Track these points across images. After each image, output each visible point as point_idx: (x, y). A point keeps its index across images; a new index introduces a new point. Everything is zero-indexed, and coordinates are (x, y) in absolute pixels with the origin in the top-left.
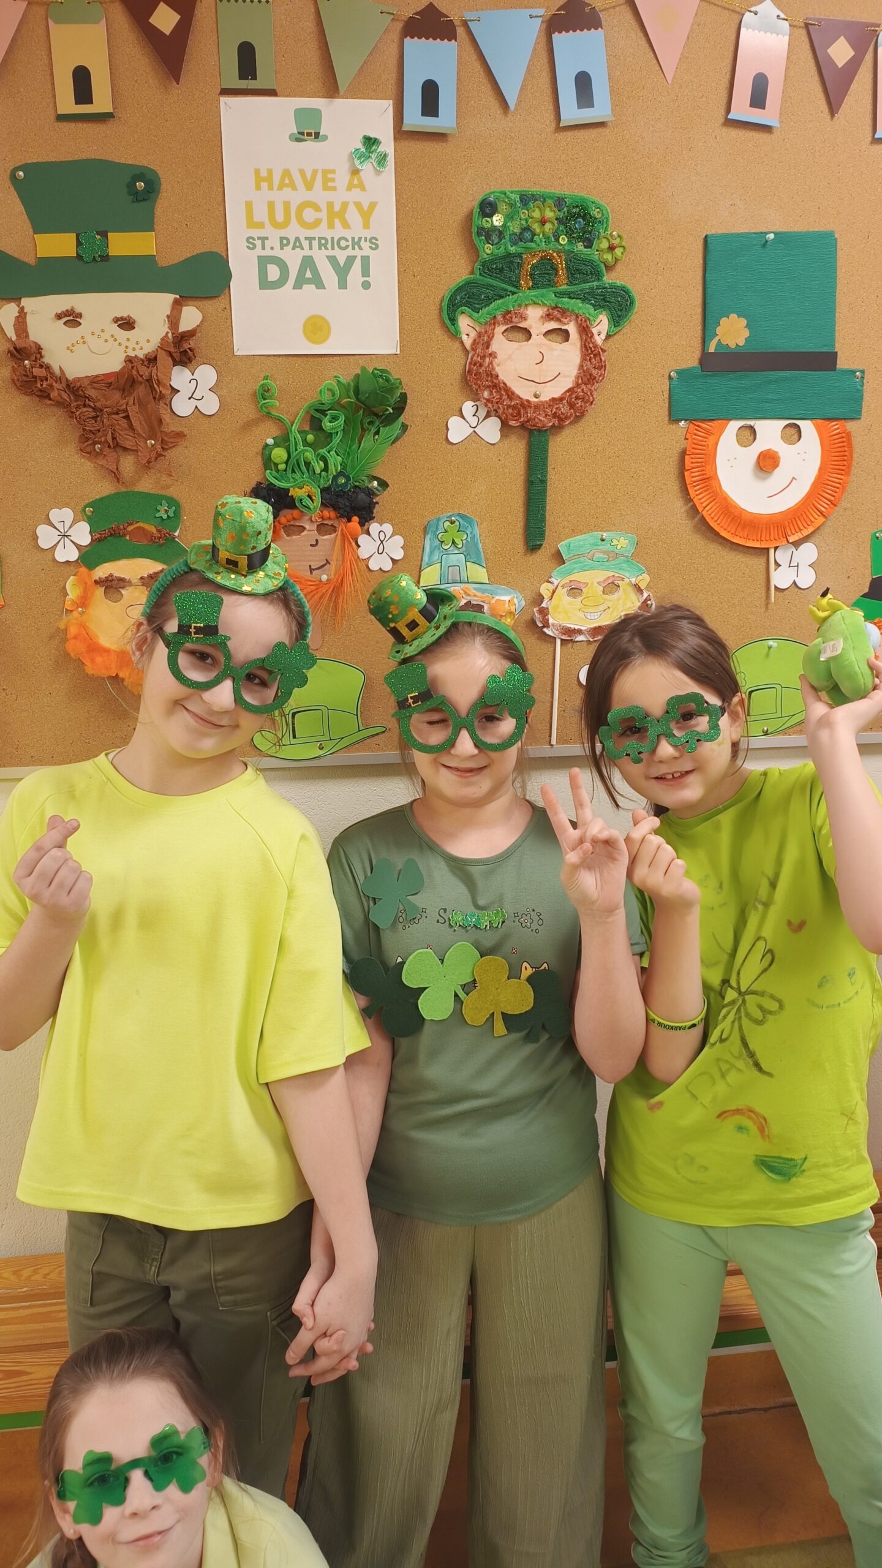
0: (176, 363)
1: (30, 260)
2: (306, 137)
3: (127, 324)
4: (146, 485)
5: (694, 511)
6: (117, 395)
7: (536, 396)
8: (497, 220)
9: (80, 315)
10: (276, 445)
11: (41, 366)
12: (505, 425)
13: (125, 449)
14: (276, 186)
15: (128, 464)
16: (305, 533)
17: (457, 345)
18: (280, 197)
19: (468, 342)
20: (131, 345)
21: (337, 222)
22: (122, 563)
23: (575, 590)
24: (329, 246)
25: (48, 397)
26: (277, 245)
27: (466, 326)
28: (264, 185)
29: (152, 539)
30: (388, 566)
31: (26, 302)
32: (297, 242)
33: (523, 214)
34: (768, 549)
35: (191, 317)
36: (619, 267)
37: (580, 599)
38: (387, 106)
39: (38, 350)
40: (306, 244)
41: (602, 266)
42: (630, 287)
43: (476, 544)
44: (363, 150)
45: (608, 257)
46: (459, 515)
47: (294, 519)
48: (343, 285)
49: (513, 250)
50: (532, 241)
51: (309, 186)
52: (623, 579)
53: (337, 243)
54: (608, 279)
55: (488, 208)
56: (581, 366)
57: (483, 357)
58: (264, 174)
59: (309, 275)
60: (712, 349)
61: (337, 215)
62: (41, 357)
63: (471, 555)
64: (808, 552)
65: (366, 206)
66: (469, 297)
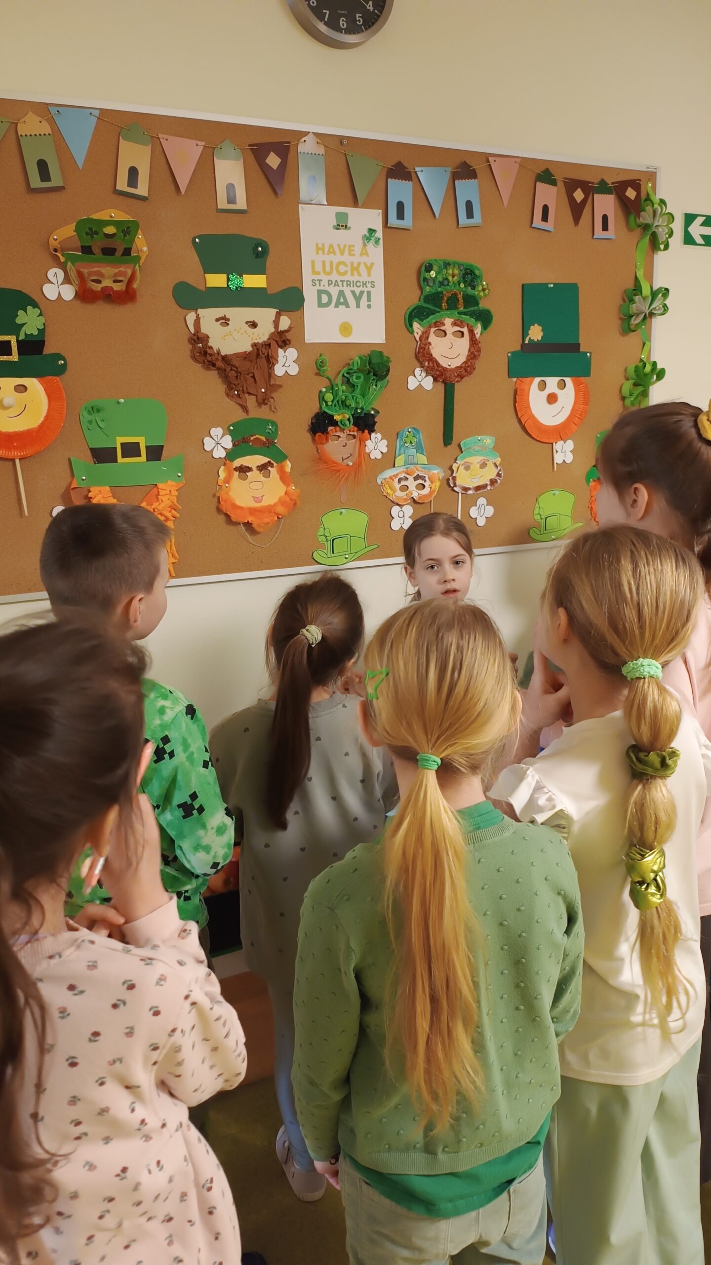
0: (277, 346)
1: (203, 289)
2: (341, 227)
3: (254, 325)
6: (248, 364)
7: (449, 365)
8: (433, 274)
9: (228, 320)
10: (326, 391)
11: (208, 348)
13: (251, 394)
14: (326, 253)
15: (251, 402)
16: (340, 439)
18: (328, 258)
19: (418, 337)
20: (255, 336)
21: (355, 272)
22: (248, 457)
23: (467, 468)
24: (352, 285)
26: (327, 284)
27: (417, 328)
28: (320, 252)
29: (263, 444)
30: (379, 456)
31: (200, 311)
32: (337, 284)
33: (445, 271)
34: (552, 443)
35: (285, 323)
37: (469, 471)
38: (380, 213)
39: (207, 338)
40: (340, 284)
41: (479, 299)
42: (491, 310)
43: (421, 444)
44: (368, 235)
45: (482, 294)
46: (413, 428)
47: (334, 431)
48: (358, 306)
49: (440, 290)
50: (448, 285)
51: (342, 253)
52: (488, 461)
53: (356, 283)
54: (481, 306)
55: (429, 268)
56: (469, 350)
57: (425, 345)
58: (320, 246)
59: (342, 301)
60: (526, 342)
61: (355, 269)
62: (208, 342)
63: (419, 449)
64: (570, 445)
65: (369, 265)
66: (418, 314)
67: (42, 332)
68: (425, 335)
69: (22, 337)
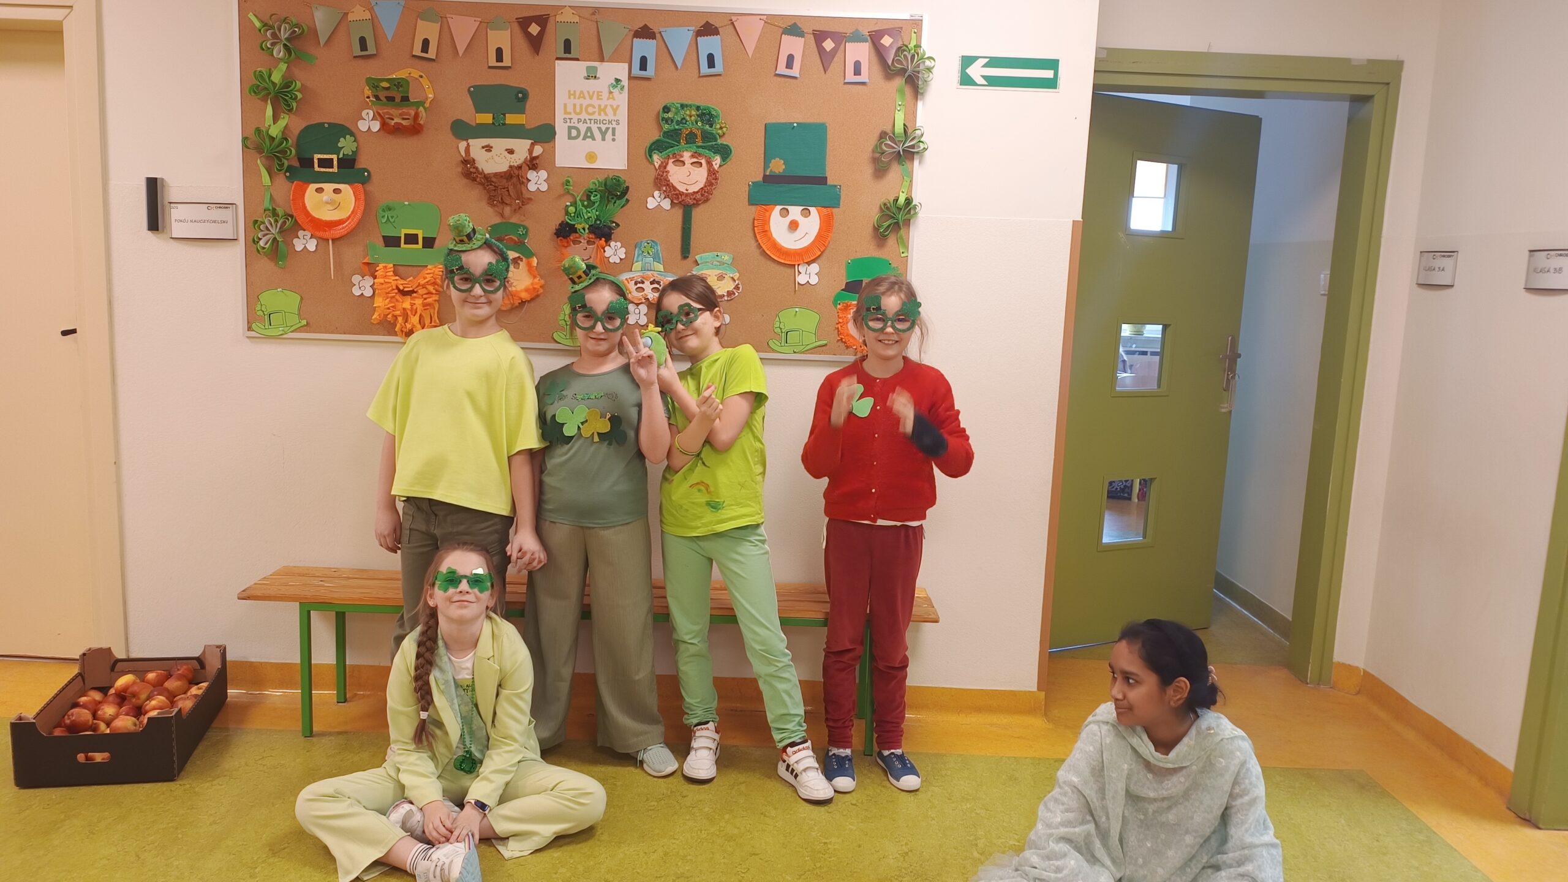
0: (530, 169)
1: (474, 124)
2: (590, 78)
3: (511, 152)
4: (514, 220)
5: (760, 246)
6: (505, 181)
7: (687, 190)
8: (670, 115)
9: (492, 147)
10: (571, 205)
11: (474, 168)
12: (673, 202)
13: (507, 204)
14: (577, 96)
15: (507, 210)
16: (581, 244)
17: (653, 167)
18: (578, 102)
19: (657, 166)
20: (512, 160)
21: (602, 113)
24: (598, 123)
25: (476, 181)
26: (576, 122)
28: (572, 97)
29: (515, 242)
30: (618, 261)
31: (470, 141)
32: (585, 121)
33: (682, 112)
34: (795, 265)
35: (538, 150)
36: (726, 136)
38: (626, 66)
39: (474, 161)
40: (588, 122)
41: (718, 136)
42: (731, 145)
43: (659, 254)
44: (615, 83)
45: (720, 132)
46: (651, 240)
47: (576, 238)
48: (603, 139)
49: (677, 127)
50: (686, 124)
51: (591, 98)
52: (726, 274)
53: (602, 122)
54: (719, 141)
55: (666, 110)
56: (707, 179)
57: (663, 173)
58: (572, 92)
59: (589, 135)
60: (768, 174)
61: (602, 110)
62: (475, 163)
63: (656, 258)
64: (815, 268)
65: (615, 107)
67: (354, 153)
69: (341, 156)
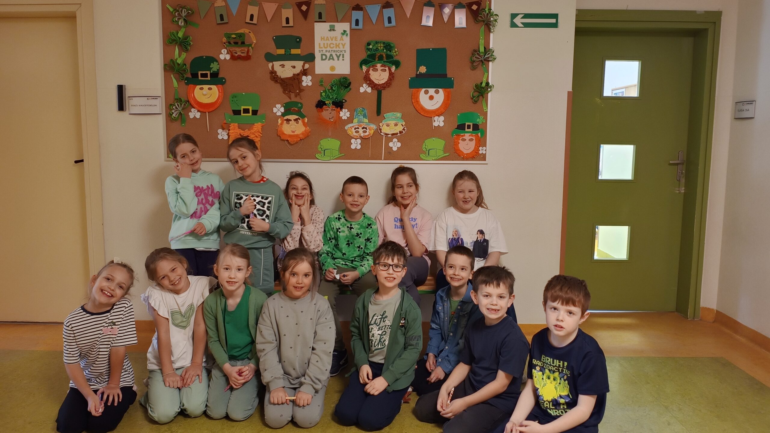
0: (303, 75)
1: (276, 55)
2: (332, 30)
3: (294, 67)
5: (414, 108)
6: (291, 81)
7: (379, 83)
8: (371, 47)
9: (284, 65)
10: (323, 92)
11: (276, 75)
12: (372, 88)
13: (292, 92)
14: (325, 39)
15: (293, 95)
16: (328, 111)
18: (326, 42)
19: (365, 71)
20: (295, 71)
22: (290, 116)
23: (388, 125)
25: (277, 82)
26: (325, 52)
28: (323, 40)
29: (296, 111)
30: (346, 118)
31: (274, 62)
32: (329, 52)
33: (376, 45)
34: (432, 117)
35: (307, 66)
37: (389, 127)
38: (349, 24)
39: (276, 72)
40: (331, 51)
41: (394, 56)
42: (399, 60)
43: (366, 115)
44: (343, 33)
45: (395, 54)
46: (362, 108)
47: (326, 108)
48: (338, 60)
49: (374, 53)
50: (378, 51)
51: (332, 40)
52: (399, 123)
53: (337, 51)
54: (394, 59)
55: (369, 44)
56: (389, 77)
57: (368, 75)
58: (323, 38)
59: (331, 58)
60: (418, 73)
61: (337, 46)
63: (365, 116)
64: (442, 118)
65: (344, 44)
66: (364, 62)
67: (218, 70)
68: (368, 71)
69: (212, 72)
